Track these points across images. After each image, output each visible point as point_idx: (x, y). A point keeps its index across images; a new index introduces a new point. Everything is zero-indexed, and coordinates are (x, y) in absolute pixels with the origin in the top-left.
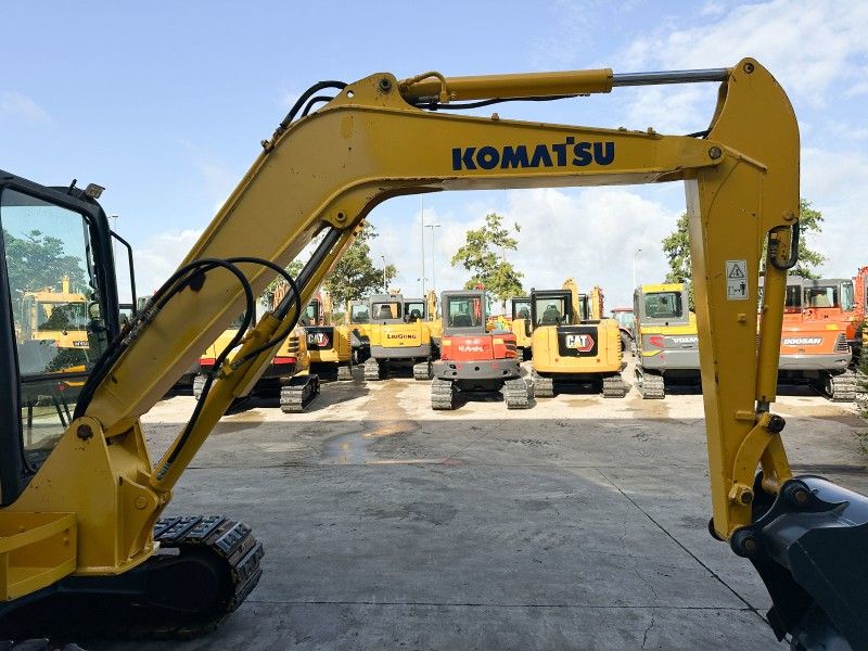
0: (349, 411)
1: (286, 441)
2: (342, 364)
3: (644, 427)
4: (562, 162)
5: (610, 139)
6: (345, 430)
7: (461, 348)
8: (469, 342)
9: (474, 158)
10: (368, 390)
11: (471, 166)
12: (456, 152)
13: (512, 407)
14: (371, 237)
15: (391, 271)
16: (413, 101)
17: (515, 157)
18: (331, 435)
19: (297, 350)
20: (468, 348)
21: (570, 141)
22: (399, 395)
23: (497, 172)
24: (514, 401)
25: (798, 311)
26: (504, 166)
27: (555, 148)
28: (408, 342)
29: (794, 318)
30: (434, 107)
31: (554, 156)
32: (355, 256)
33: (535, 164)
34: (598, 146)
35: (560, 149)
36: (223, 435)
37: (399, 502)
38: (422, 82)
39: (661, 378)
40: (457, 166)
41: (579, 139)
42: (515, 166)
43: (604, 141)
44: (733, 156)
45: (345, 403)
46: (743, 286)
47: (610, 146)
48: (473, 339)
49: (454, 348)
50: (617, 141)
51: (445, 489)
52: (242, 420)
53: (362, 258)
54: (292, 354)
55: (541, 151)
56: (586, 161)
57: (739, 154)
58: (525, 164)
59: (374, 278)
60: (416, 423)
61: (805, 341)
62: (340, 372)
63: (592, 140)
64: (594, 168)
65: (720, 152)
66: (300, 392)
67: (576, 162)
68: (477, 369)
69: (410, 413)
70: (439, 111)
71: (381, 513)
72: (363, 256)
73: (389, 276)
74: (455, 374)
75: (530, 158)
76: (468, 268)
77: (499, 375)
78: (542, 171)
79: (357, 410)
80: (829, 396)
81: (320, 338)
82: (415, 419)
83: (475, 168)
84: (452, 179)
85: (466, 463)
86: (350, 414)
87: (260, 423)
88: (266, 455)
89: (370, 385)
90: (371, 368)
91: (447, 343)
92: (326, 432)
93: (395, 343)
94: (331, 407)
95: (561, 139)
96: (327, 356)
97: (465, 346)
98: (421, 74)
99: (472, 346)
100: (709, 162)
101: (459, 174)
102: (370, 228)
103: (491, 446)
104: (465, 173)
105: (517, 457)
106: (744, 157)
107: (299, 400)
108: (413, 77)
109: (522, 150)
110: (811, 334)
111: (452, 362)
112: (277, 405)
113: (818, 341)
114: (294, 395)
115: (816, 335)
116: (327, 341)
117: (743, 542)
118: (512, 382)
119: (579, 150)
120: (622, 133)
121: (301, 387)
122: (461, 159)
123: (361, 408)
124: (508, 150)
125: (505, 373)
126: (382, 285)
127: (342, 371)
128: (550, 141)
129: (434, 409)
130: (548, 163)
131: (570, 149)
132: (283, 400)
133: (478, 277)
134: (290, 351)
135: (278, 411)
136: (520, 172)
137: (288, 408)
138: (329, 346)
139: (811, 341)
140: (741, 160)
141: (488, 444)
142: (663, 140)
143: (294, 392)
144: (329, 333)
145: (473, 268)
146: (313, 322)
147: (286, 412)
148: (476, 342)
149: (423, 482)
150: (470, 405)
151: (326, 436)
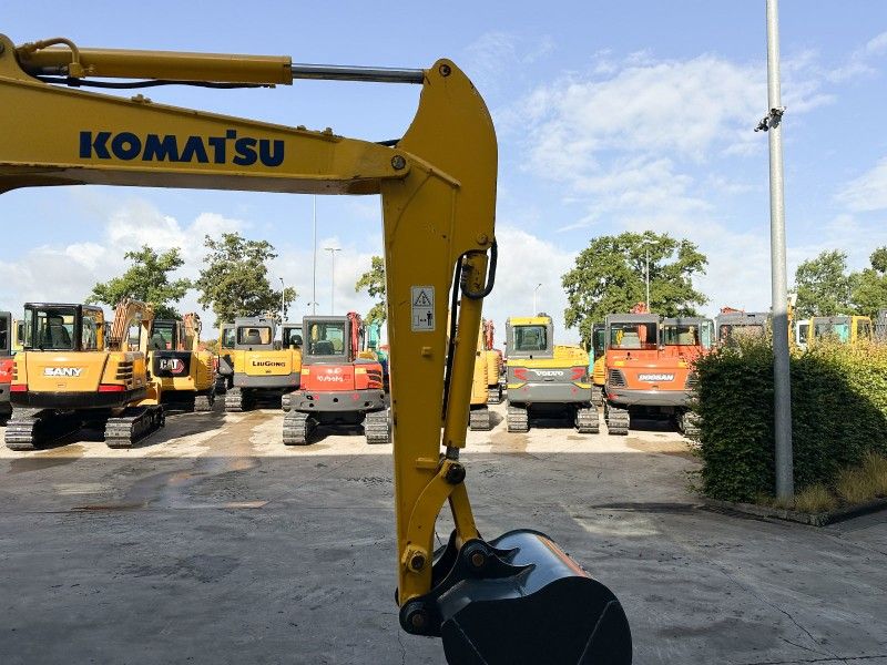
0: (190, 447)
1: (93, 481)
2: (201, 393)
3: (495, 462)
4: (220, 158)
5: (280, 137)
6: (171, 468)
7: (319, 378)
8: (330, 371)
9: (108, 145)
10: (225, 422)
11: (103, 155)
12: (85, 137)
13: (371, 441)
14: (269, 258)
15: (290, 295)
16: (33, 71)
17: (161, 148)
18: (151, 474)
19: (130, 376)
20: (327, 378)
21: (231, 134)
22: (256, 428)
23: (137, 165)
24: (374, 435)
25: (654, 348)
26: (148, 157)
27: (212, 141)
28: (275, 371)
29: (649, 355)
30: (74, 82)
31: (210, 151)
32: (250, 276)
33: (187, 158)
34: (265, 144)
35: (218, 143)
36: (24, 473)
37: (176, 555)
38: (46, 50)
39: (525, 412)
40: (85, 153)
41: (242, 134)
42: (161, 158)
43: (272, 138)
44: (421, 168)
45: (189, 437)
46: (429, 315)
47: (279, 145)
48: (333, 369)
49: (312, 376)
50: (288, 142)
51: (243, 538)
52: (56, 456)
53: (258, 279)
54: (120, 382)
55: (195, 144)
56: (249, 160)
57: (428, 166)
58: (174, 158)
59: (272, 301)
60: (258, 461)
61: (658, 377)
62: (196, 402)
63: (258, 136)
64: (258, 170)
65: (404, 162)
66: (130, 425)
67: (237, 160)
68: (336, 400)
69: (257, 449)
70: (83, 88)
71: (146, 570)
72: (259, 277)
73: (288, 299)
74: (312, 405)
75: (181, 150)
76: (372, 295)
77: (361, 407)
78: (193, 167)
79: (198, 445)
80: (682, 432)
81: (175, 364)
82: (258, 455)
83: (108, 157)
84: (76, 168)
85: (288, 506)
86: (189, 450)
87: (75, 459)
88: (55, 498)
89: (230, 417)
90: (233, 398)
91: (305, 372)
92: (147, 471)
93: (262, 371)
94: (170, 441)
95: (221, 132)
96: (181, 384)
97: (325, 376)
98: (44, 39)
99: (331, 376)
100: (391, 173)
101: (86, 164)
102: (268, 248)
103: (328, 486)
104: (95, 162)
105: (349, 497)
106: (436, 170)
107: (128, 434)
108: (34, 43)
109: (171, 140)
110: (665, 371)
111: (310, 393)
112: (102, 439)
113: (671, 378)
114: (119, 427)
115: (669, 371)
116: (182, 367)
117: (411, 615)
118: (373, 415)
119: (241, 146)
120: (300, 132)
121: (132, 419)
122: (90, 144)
123: (203, 444)
124: (152, 139)
125: (367, 404)
126: (280, 308)
127: (200, 401)
128: (205, 133)
129: (287, 444)
130: (203, 159)
131: (230, 145)
132: (109, 433)
133: (382, 304)
134: (118, 378)
135: (103, 445)
136: (167, 167)
137: (114, 442)
138: (185, 373)
139: (664, 377)
140: (432, 174)
141: (323, 483)
142: (341, 143)
143: (122, 425)
144: (186, 359)
145: (378, 294)
146: (169, 346)
147: (112, 447)
148: (336, 371)
149: (220, 530)
150: (331, 440)
151: (144, 476)
